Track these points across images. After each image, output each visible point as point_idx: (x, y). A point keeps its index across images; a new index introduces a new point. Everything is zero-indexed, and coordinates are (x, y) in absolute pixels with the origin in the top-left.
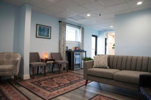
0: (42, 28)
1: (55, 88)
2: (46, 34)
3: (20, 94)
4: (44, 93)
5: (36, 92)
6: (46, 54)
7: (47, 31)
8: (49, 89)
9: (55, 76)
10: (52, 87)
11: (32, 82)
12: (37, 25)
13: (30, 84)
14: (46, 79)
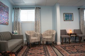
0: (67, 15)
1: (74, 52)
2: (70, 18)
3: (54, 52)
4: (66, 54)
5: (61, 52)
6: (70, 30)
7: (70, 16)
8: (70, 52)
9: (76, 44)
10: (72, 51)
11: (61, 47)
12: (64, 13)
13: (60, 47)
14: (70, 46)
